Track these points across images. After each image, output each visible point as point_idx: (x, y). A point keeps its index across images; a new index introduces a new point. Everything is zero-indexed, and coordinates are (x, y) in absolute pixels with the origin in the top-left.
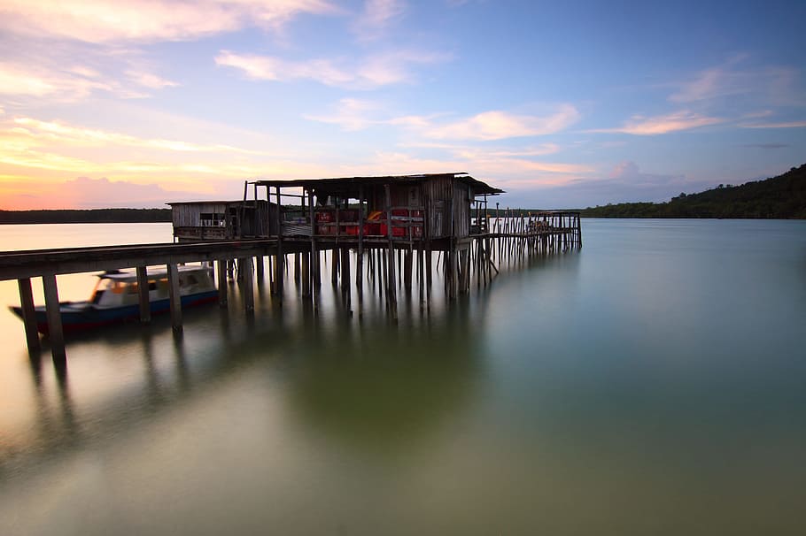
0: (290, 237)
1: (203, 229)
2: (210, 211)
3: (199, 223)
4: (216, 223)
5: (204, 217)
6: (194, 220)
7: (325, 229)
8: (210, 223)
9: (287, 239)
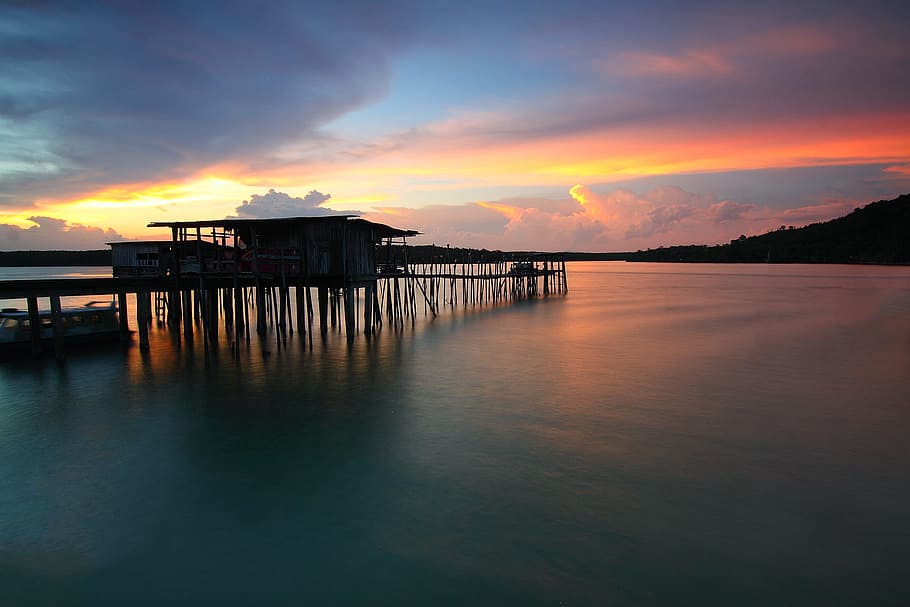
0: (184, 274)
1: (140, 269)
2: (145, 251)
3: (135, 263)
4: (150, 263)
5: (141, 257)
6: (131, 260)
7: (211, 267)
8: (145, 263)
9: (183, 276)
